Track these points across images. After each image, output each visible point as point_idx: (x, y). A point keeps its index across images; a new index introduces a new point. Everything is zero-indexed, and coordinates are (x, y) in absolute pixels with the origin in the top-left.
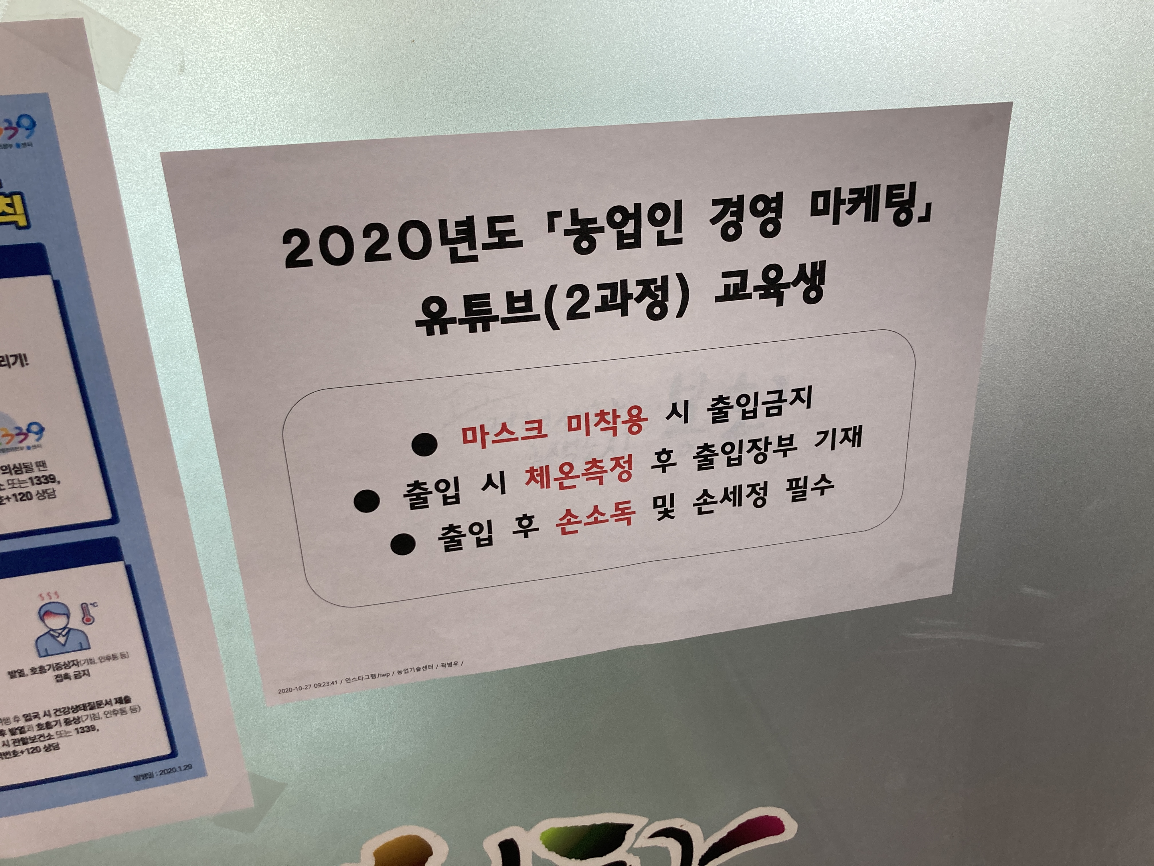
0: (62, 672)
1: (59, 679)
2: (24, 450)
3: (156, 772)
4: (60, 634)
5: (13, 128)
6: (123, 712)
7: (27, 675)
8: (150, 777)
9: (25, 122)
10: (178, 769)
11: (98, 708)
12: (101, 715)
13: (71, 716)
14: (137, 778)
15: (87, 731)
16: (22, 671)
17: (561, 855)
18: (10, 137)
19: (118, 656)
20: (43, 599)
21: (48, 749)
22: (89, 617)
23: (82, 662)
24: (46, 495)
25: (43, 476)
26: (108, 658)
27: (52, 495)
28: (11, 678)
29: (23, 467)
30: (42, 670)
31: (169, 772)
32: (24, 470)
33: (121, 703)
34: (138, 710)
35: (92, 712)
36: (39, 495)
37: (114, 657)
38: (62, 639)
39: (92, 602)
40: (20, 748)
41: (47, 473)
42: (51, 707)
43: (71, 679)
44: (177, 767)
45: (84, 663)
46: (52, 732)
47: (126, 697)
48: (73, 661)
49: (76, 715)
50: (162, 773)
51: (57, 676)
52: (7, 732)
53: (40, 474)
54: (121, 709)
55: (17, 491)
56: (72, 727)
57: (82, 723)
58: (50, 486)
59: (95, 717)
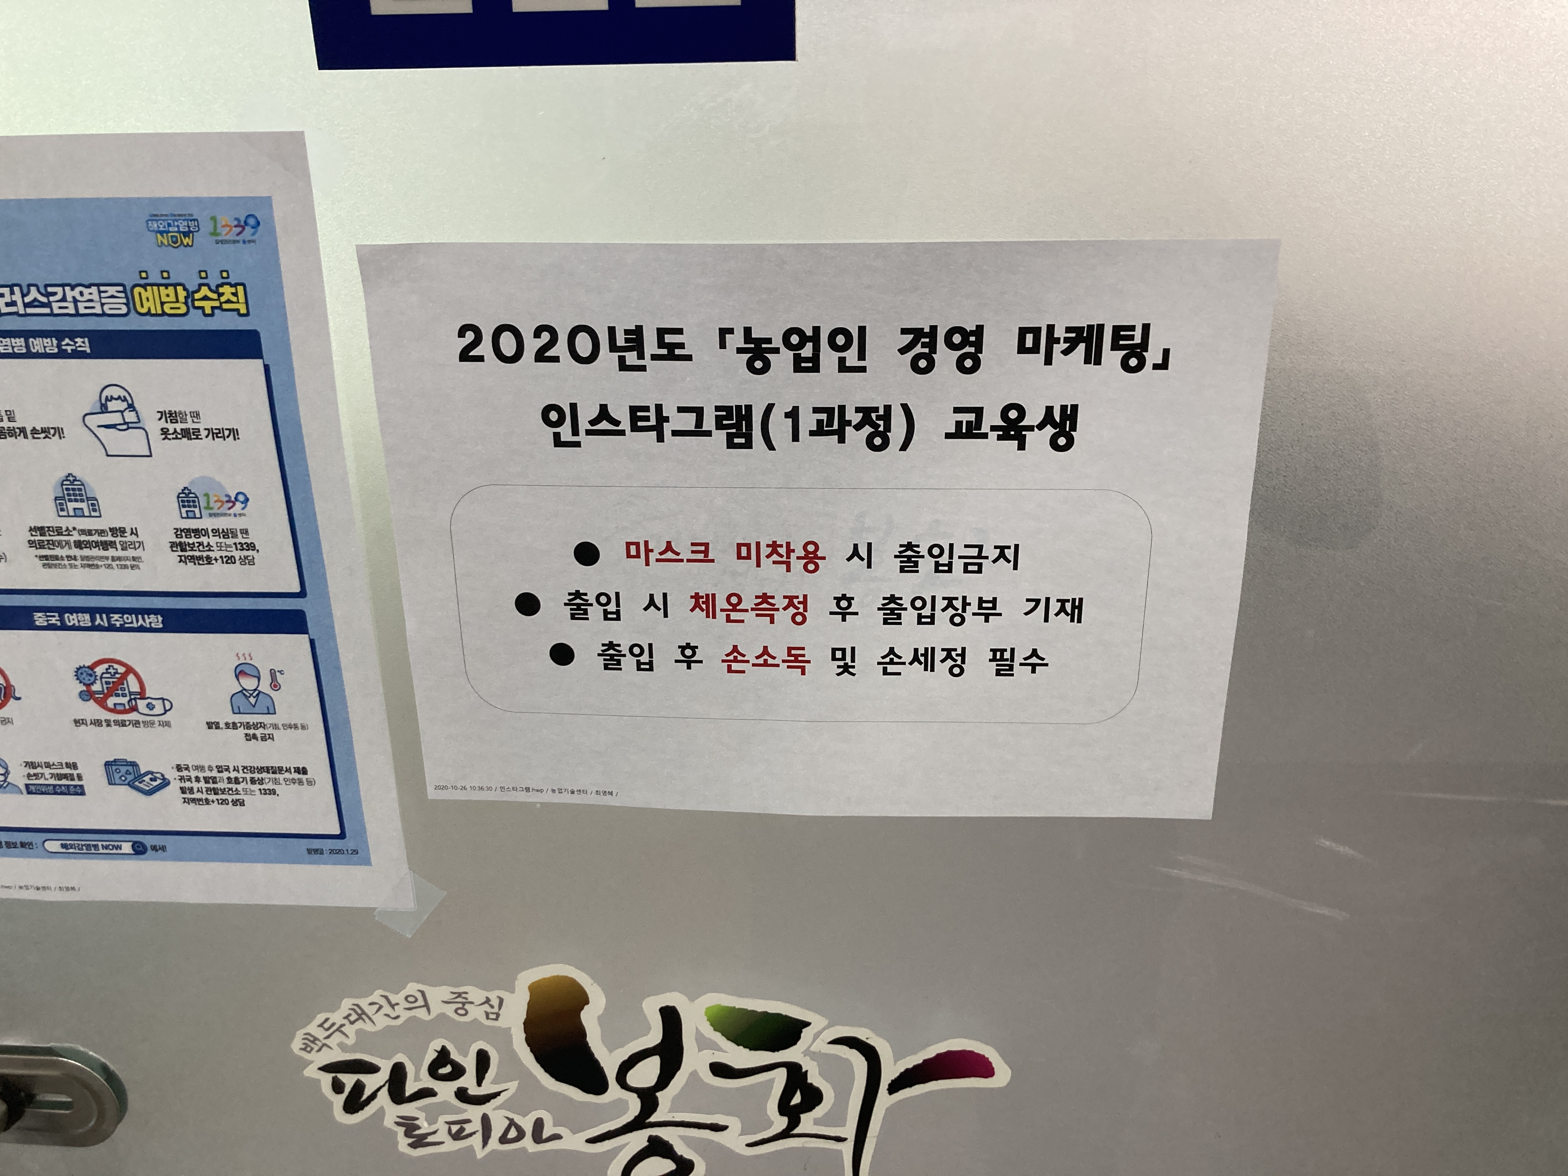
0: (251, 732)
1: (249, 738)
2: (231, 517)
3: (326, 850)
4: (251, 695)
5: (241, 226)
6: (300, 782)
7: (222, 728)
8: (320, 854)
9: (252, 221)
10: (346, 852)
11: (280, 773)
12: (282, 781)
13: (256, 776)
14: (309, 851)
15: (269, 794)
16: (218, 723)
17: (728, 1039)
18: (238, 234)
19: (299, 726)
20: (239, 659)
21: (235, 803)
22: (276, 683)
23: (268, 726)
24: (247, 561)
25: (245, 543)
26: (290, 727)
27: (252, 562)
28: (209, 728)
29: (229, 532)
30: (235, 726)
31: (338, 853)
32: (230, 535)
33: (299, 773)
34: (313, 783)
35: (274, 776)
36: (241, 560)
37: (296, 727)
38: (252, 700)
39: (280, 670)
40: (212, 797)
41: (249, 541)
42: (240, 764)
43: (258, 740)
44: (345, 849)
45: (270, 727)
46: (240, 787)
47: (304, 768)
48: (261, 723)
49: (260, 776)
50: (332, 851)
51: (246, 735)
52: (202, 779)
53: (243, 541)
54: (298, 779)
55: (224, 554)
56: (256, 787)
57: (264, 785)
58: (250, 553)
59: (276, 782)
